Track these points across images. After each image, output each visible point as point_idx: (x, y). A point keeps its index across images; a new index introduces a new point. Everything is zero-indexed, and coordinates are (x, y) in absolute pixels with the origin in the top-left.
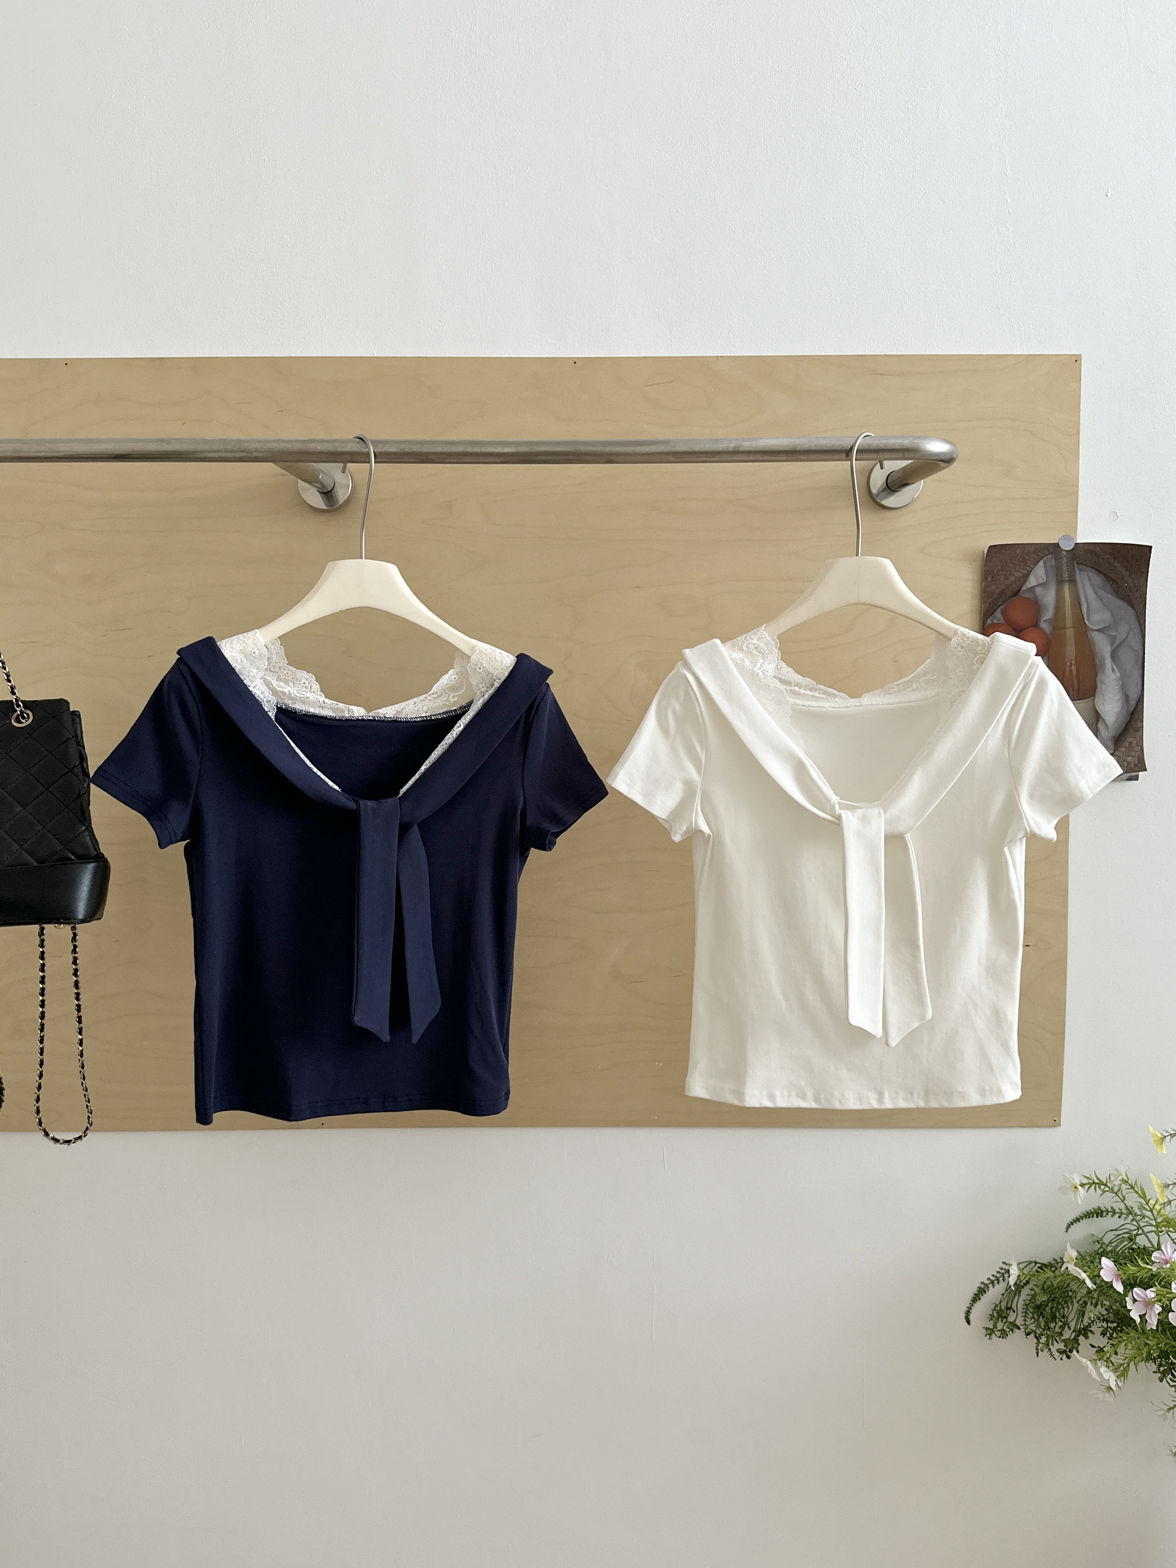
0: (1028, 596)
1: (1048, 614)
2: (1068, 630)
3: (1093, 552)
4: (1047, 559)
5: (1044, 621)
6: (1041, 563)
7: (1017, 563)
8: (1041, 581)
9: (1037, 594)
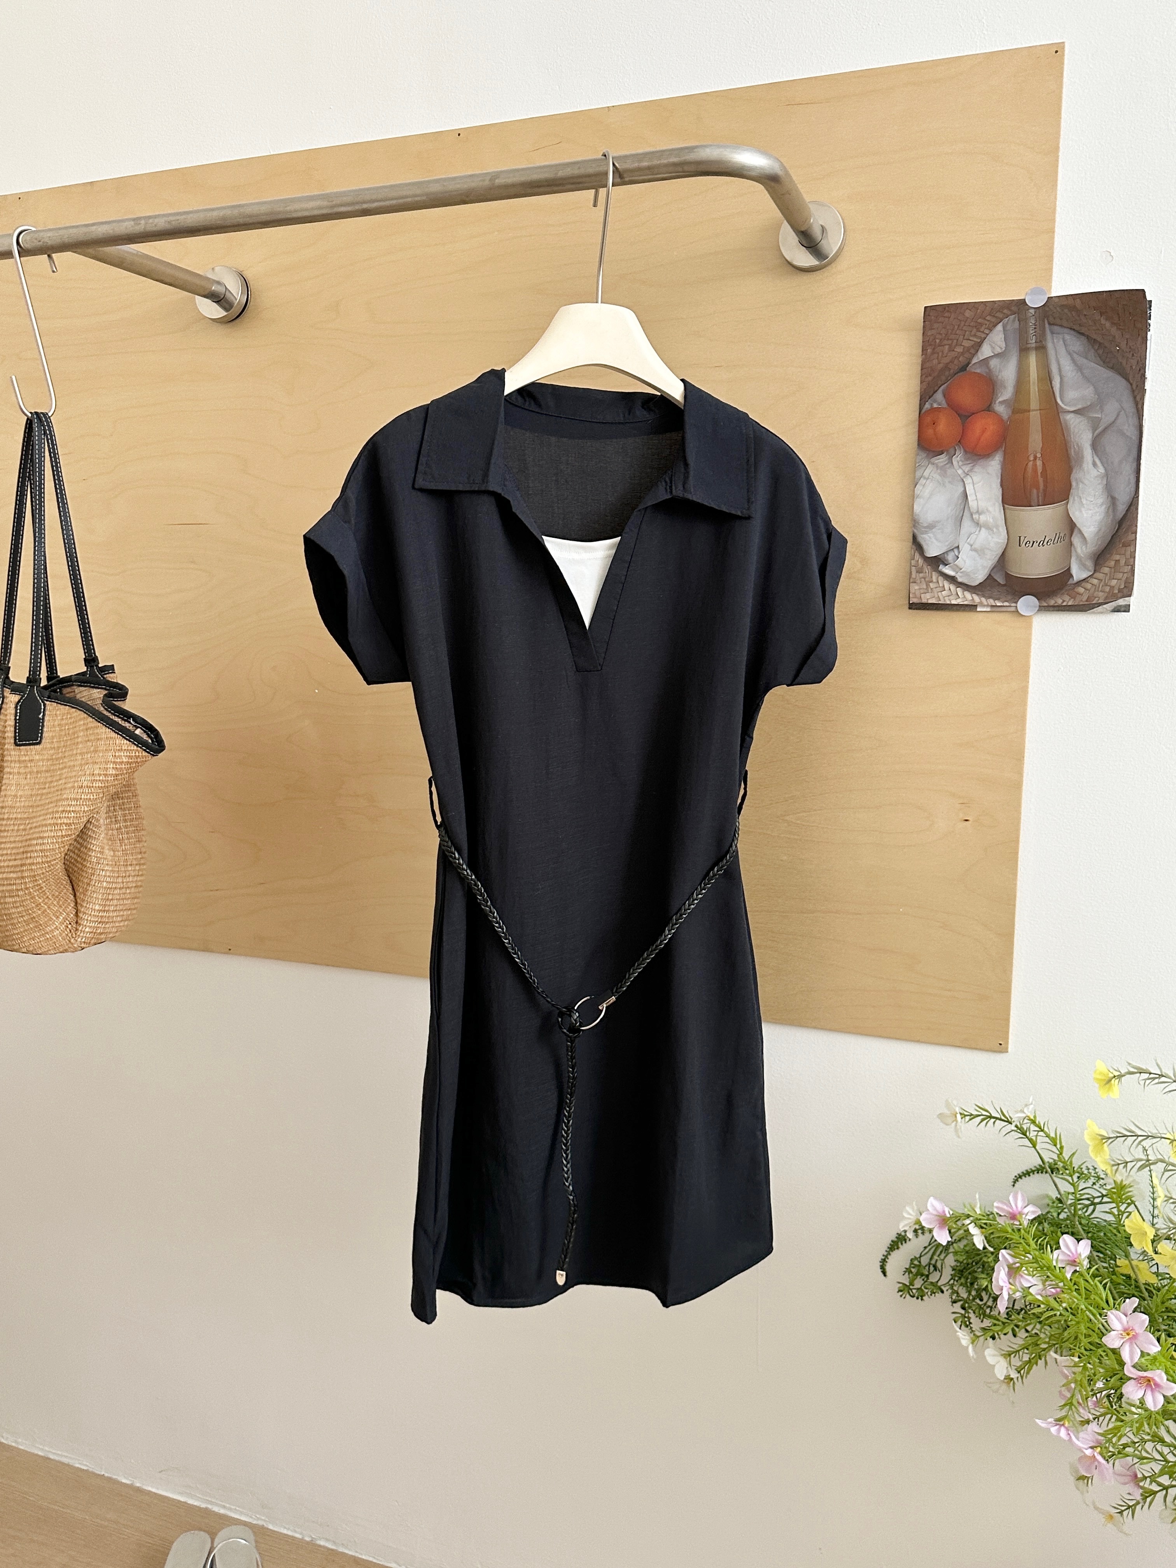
0: (978, 371)
1: (1006, 393)
2: (1031, 413)
3: (1072, 308)
4: (1008, 320)
5: (1000, 402)
6: (1000, 327)
7: (965, 328)
8: (998, 350)
9: (992, 366)
